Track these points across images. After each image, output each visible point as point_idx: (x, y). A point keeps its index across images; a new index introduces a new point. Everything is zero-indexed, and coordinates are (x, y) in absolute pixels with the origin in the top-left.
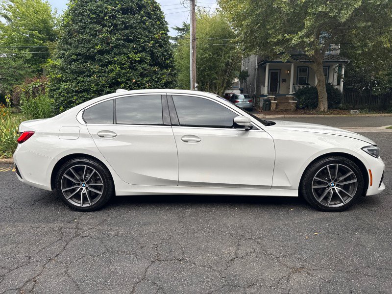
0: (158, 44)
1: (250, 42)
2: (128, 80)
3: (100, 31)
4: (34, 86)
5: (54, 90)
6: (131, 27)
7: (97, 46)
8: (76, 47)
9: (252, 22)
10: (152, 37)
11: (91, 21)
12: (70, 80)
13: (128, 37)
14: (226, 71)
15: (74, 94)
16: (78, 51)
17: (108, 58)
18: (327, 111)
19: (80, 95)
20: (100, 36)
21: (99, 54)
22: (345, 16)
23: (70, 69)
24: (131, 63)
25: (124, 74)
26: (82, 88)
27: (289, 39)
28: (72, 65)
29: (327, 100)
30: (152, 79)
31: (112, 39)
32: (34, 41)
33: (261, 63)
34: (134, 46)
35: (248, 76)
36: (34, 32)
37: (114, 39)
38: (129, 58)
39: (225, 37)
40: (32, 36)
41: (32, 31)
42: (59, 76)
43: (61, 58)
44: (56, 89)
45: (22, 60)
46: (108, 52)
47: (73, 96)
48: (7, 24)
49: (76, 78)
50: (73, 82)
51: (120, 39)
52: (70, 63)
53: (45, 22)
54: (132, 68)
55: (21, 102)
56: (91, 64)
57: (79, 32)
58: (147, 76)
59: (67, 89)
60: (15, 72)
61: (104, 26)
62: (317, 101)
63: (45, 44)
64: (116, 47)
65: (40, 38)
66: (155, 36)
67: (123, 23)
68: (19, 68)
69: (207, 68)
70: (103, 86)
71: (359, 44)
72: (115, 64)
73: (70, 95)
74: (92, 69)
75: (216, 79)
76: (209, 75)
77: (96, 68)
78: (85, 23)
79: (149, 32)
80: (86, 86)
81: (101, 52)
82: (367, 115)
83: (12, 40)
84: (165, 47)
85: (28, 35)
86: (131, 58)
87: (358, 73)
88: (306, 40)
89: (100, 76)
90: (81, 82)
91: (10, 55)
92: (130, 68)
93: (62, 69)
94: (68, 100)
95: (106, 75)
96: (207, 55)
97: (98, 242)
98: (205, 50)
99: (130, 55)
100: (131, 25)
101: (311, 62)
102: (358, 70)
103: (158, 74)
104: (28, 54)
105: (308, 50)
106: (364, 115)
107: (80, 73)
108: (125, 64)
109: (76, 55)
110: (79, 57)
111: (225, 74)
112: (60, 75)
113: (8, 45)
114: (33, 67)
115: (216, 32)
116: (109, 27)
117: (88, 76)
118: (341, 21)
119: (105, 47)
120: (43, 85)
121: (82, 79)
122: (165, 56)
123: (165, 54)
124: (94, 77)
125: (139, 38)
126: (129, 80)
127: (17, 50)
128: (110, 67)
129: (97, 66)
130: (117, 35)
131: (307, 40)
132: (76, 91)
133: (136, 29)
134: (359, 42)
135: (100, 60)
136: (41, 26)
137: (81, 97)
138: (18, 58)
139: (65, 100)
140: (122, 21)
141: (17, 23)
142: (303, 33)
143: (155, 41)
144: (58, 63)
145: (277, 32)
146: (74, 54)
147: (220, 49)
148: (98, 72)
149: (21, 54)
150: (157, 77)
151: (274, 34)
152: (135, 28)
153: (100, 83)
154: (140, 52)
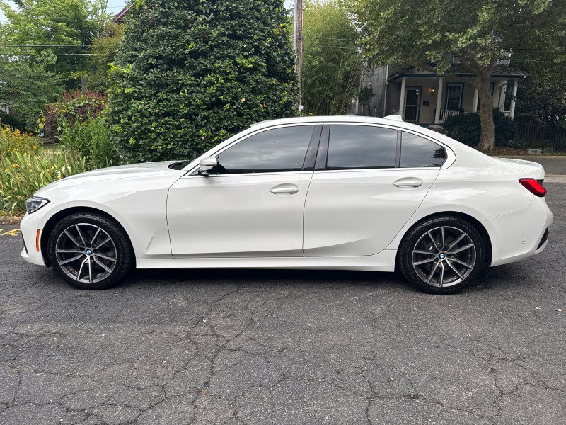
0: (277, 44)
1: (388, 45)
2: (234, 98)
3: (194, 21)
4: (77, 105)
5: (120, 112)
6: (239, 15)
7: (189, 45)
8: (156, 46)
9: (395, 14)
10: (269, 32)
11: (178, 6)
12: (146, 97)
13: (235, 31)
14: (344, 87)
15: (153, 118)
16: (159, 51)
17: (205, 63)
18: (494, 150)
19: (163, 121)
20: (192, 29)
21: (191, 58)
22: (543, 4)
23: (146, 79)
24: (240, 72)
25: (228, 90)
26: (165, 109)
27: (452, 40)
28: (150, 74)
29: (493, 133)
30: (269, 98)
31: (211, 33)
32: (60, 37)
33: (394, 76)
34: (245, 46)
35: (373, 95)
36: (59, 24)
37: (215, 33)
38: (236, 63)
39: (344, 36)
40: (55, 29)
41: (57, 22)
42: (129, 90)
43: (131, 62)
44: (123, 110)
45: (42, 66)
46: (205, 55)
47: (150, 122)
48: (17, 10)
49: (155, 94)
50: (150, 100)
51: (224, 34)
52: (147, 70)
53: (75, 8)
54: (241, 79)
55: (59, 129)
56: (179, 73)
57: (159, 22)
58: (261, 93)
59: (141, 110)
60: (32, 83)
61: (199, 13)
62: (479, 135)
63: (76, 42)
64: (217, 46)
65: (69, 33)
66: (275, 30)
67: (228, 9)
68: (39, 77)
69: (317, 82)
70: (198, 107)
71: (558, 48)
72: (215, 73)
73: (147, 120)
74: (180, 80)
75: (331, 99)
76: (320, 93)
77: (187, 78)
78: (169, 8)
79: (265, 24)
80: (171, 107)
81: (194, 54)
82: (553, 157)
83: (26, 35)
84: (286, 48)
85: (49, 29)
86: (238, 64)
87: (538, 94)
88: (479, 42)
89: (193, 92)
90: (164, 100)
91: (22, 57)
92: (237, 80)
93: (133, 79)
94: (143, 128)
95: (202, 90)
96: (317, 63)
97: (260, 360)
98: (314, 55)
99: (239, 60)
100: (239, 13)
101: (469, 76)
102: (539, 90)
103: (276, 90)
104: (51, 57)
105: (482, 57)
106: (548, 157)
107: (162, 86)
108: (230, 73)
109: (155, 57)
110: (160, 61)
111: (344, 92)
112: (131, 89)
113: (20, 42)
114: (58, 76)
115: (332, 28)
116: (207, 15)
117: (173, 91)
118: (535, 13)
119: (200, 46)
120: (90, 103)
121: (165, 97)
122: (285, 62)
123: (287, 59)
124: (184, 93)
125: (250, 33)
126: (236, 98)
127: (34, 51)
128: (209, 77)
129: (188, 76)
130: (218, 27)
131: (481, 42)
132: (156, 115)
133: (247, 19)
134: (557, 45)
135: (192, 67)
136: (70, 15)
137: (163, 123)
138: (37, 62)
139: (138, 128)
140: (227, 6)
141: (34, 10)
142: (475, 31)
143: (273, 38)
144: (127, 69)
145: (434, 29)
146: (151, 56)
147: (337, 53)
148: (190, 85)
149: (41, 56)
150: (274, 95)
151: (427, 32)
152: (245, 17)
153: (193, 103)
154: (252, 55)
